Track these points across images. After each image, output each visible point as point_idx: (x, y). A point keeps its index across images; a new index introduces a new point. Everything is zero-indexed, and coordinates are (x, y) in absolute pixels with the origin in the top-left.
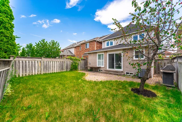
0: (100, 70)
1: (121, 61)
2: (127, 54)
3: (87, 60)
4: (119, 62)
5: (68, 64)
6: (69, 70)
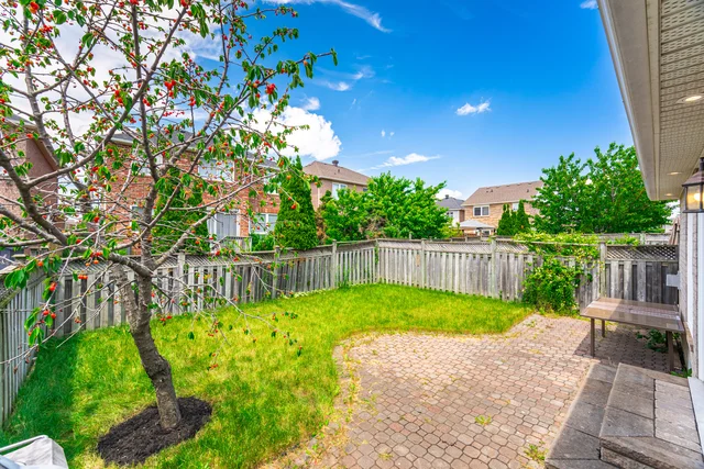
5: (512, 267)
6: (517, 296)
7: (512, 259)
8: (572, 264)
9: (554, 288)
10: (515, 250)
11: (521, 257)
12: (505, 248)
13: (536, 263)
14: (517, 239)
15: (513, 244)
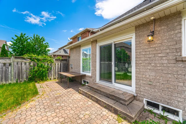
0: (85, 82)
1: (130, 63)
2: (150, 38)
3: (69, 60)
4: (127, 65)
5: (23, 68)
6: (25, 79)
7: (23, 65)
8: (46, 65)
9: (42, 73)
10: (25, 61)
11: (27, 64)
12: (19, 60)
13: (34, 65)
14: (26, 56)
15: (24, 59)
